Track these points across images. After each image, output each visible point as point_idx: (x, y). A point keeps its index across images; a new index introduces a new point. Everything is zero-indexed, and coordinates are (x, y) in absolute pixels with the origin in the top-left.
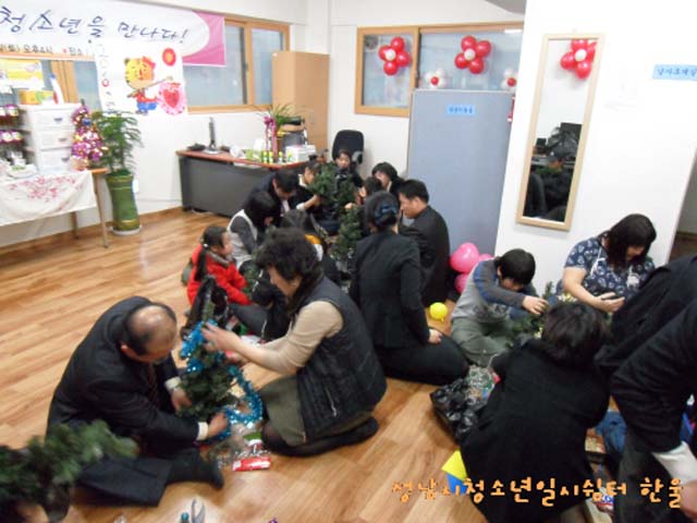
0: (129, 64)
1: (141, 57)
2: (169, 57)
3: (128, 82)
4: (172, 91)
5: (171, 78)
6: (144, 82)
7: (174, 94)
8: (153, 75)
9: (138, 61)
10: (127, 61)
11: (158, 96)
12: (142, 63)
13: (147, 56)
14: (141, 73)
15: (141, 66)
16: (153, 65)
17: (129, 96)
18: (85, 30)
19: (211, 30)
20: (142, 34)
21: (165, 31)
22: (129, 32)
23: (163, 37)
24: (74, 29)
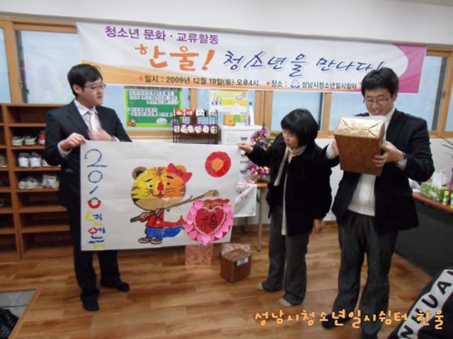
18: (288, 67)
19: (410, 61)
20: (337, 67)
21: (361, 64)
22: (326, 66)
23: (358, 69)
24: (279, 65)
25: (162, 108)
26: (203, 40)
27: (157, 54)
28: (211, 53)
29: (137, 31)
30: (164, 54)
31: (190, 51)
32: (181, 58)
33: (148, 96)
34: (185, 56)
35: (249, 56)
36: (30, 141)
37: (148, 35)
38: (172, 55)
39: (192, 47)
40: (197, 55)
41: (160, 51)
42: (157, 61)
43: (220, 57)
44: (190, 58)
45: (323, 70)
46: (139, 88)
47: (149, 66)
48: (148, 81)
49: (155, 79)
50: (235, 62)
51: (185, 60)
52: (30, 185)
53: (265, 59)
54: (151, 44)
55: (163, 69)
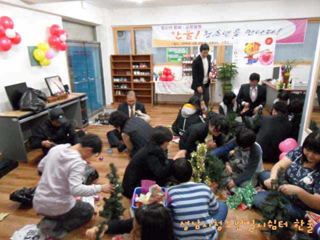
0: (247, 45)
1: (254, 42)
2: (269, 41)
3: (246, 52)
4: (267, 55)
5: (268, 50)
6: (253, 52)
7: (268, 57)
8: (258, 49)
9: (252, 44)
10: (247, 44)
11: (259, 57)
12: (253, 45)
13: (257, 42)
14: (252, 48)
16: (259, 45)
17: (245, 58)
18: (232, 34)
19: (297, 27)
20: (256, 33)
21: (269, 31)
22: (250, 33)
23: (267, 33)
24: (227, 34)
25: (180, 55)
26: (195, 27)
27: (178, 34)
28: (199, 32)
29: (171, 27)
30: (180, 34)
31: (191, 32)
32: (187, 35)
33: (175, 50)
34: (188, 34)
35: (214, 32)
36: (137, 67)
37: (175, 28)
38: (184, 34)
39: (191, 31)
40: (193, 33)
41: (179, 33)
42: (178, 37)
43: (202, 33)
44: (190, 35)
45: (249, 35)
46: (172, 47)
47: (175, 39)
48: (175, 44)
49: (177, 44)
50: (208, 35)
51: (189, 36)
52: (136, 81)
53: (221, 33)
54: (176, 31)
55: (180, 40)
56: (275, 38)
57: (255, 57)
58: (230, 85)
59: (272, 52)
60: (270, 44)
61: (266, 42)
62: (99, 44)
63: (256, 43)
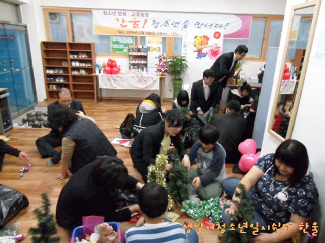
0: (197, 38)
1: (203, 35)
2: (217, 35)
3: (195, 45)
4: (216, 50)
5: (216, 44)
6: (202, 46)
7: (216, 51)
8: (207, 43)
9: (201, 37)
10: (196, 37)
11: (208, 51)
12: (202, 38)
13: (206, 35)
14: (201, 42)
15: (202, 39)
16: (208, 39)
17: (194, 51)
18: (181, 26)
19: (243, 22)
20: (205, 26)
21: (217, 24)
22: (199, 25)
23: (216, 27)
24: (176, 25)
25: (126, 45)
26: (142, 15)
27: (123, 21)
28: (146, 21)
29: (115, 12)
30: (126, 21)
31: (137, 20)
32: (133, 23)
33: (119, 39)
35: (163, 22)
36: (76, 56)
37: (120, 14)
38: (130, 22)
39: (138, 18)
40: (140, 21)
42: (123, 25)
43: (150, 22)
44: (137, 23)
45: (198, 27)
46: (116, 36)
47: (120, 26)
48: (120, 33)
49: (123, 32)
50: (156, 25)
51: (135, 24)
52: (75, 73)
53: (170, 23)
54: (120, 18)
55: (126, 28)
56: (223, 32)
57: (204, 51)
58: (180, 80)
59: (220, 47)
60: (218, 38)
61: (215, 36)
62: (26, 27)
63: (204, 37)
